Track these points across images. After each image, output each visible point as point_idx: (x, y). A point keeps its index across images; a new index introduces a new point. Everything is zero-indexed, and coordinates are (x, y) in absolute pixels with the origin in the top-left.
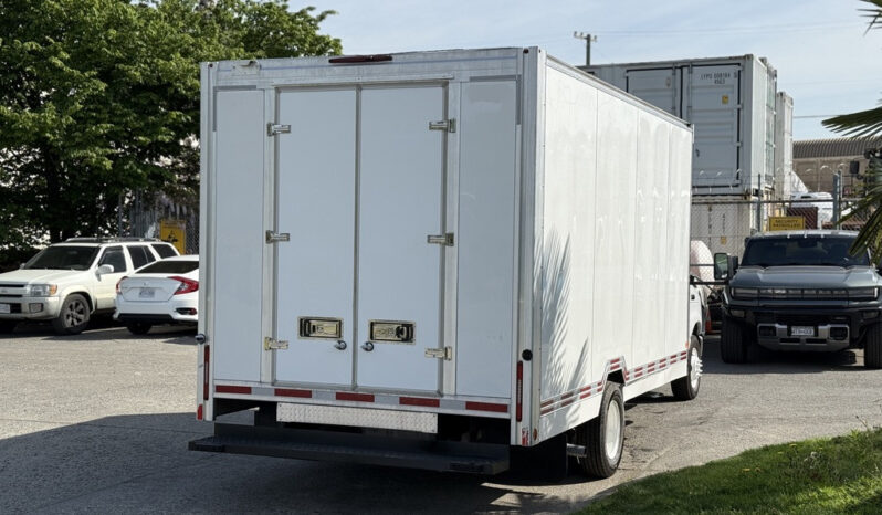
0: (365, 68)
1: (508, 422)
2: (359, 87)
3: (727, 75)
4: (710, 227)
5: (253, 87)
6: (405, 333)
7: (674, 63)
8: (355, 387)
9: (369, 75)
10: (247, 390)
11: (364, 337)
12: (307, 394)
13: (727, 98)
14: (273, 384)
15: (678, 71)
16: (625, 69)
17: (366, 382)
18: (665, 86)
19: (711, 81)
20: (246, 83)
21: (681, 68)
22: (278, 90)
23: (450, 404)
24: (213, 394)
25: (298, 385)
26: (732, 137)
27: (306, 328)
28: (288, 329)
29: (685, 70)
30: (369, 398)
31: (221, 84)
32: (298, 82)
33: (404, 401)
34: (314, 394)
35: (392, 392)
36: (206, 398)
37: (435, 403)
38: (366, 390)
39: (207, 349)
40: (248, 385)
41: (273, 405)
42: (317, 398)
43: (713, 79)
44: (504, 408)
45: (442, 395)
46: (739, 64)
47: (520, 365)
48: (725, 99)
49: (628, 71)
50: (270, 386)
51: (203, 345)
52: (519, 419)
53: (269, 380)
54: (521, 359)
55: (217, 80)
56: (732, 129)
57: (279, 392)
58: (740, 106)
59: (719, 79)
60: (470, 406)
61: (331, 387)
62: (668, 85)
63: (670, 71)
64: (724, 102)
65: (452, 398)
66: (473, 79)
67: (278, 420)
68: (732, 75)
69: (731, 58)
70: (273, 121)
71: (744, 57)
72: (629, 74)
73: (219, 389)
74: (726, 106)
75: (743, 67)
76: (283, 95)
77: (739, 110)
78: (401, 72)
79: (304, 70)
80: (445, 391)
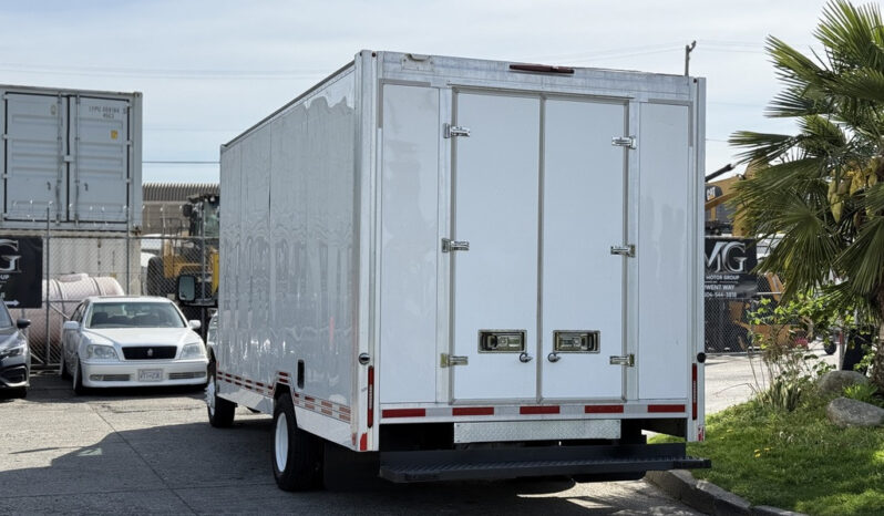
0: (547, 78)
1: (684, 421)
2: (543, 96)
3: (116, 110)
4: (99, 263)
5: (427, 85)
6: (591, 341)
7: (60, 91)
8: (540, 399)
9: (552, 85)
10: (421, 413)
11: (548, 348)
12: (489, 411)
13: (116, 133)
14: (450, 404)
15: (64, 100)
16: (4, 91)
17: (550, 394)
18: (50, 114)
19: (100, 115)
20: (419, 79)
21: (68, 97)
22: (456, 89)
23: (633, 409)
24: (378, 420)
25: (480, 401)
26: (122, 173)
27: (489, 341)
28: (467, 344)
29: (72, 99)
30: (555, 410)
31: (389, 76)
32: (478, 84)
33: (589, 409)
34: (496, 411)
35: (578, 401)
36: (370, 424)
37: (619, 409)
38: (551, 401)
39: (371, 371)
40: (422, 407)
41: (450, 426)
42: (499, 414)
43: (102, 113)
44: (681, 408)
45: (626, 401)
46: (128, 101)
47: (695, 368)
48: (114, 134)
49: (7, 93)
50: (447, 406)
51: (367, 367)
52: (695, 417)
53: (447, 400)
54: (695, 361)
55: (384, 72)
56: (122, 165)
57: (457, 412)
58: (129, 143)
59: (108, 113)
60: (652, 409)
61: (515, 402)
62: (53, 113)
63: (55, 99)
64: (113, 137)
65: (636, 403)
66: (651, 101)
67: (456, 441)
68: (121, 111)
69: (120, 94)
70: (450, 123)
71: (134, 94)
72: (7, 97)
73: (387, 414)
74: (115, 142)
75: (133, 105)
76: (461, 96)
77: (128, 146)
78: (583, 87)
79: (484, 73)
80: (628, 398)
